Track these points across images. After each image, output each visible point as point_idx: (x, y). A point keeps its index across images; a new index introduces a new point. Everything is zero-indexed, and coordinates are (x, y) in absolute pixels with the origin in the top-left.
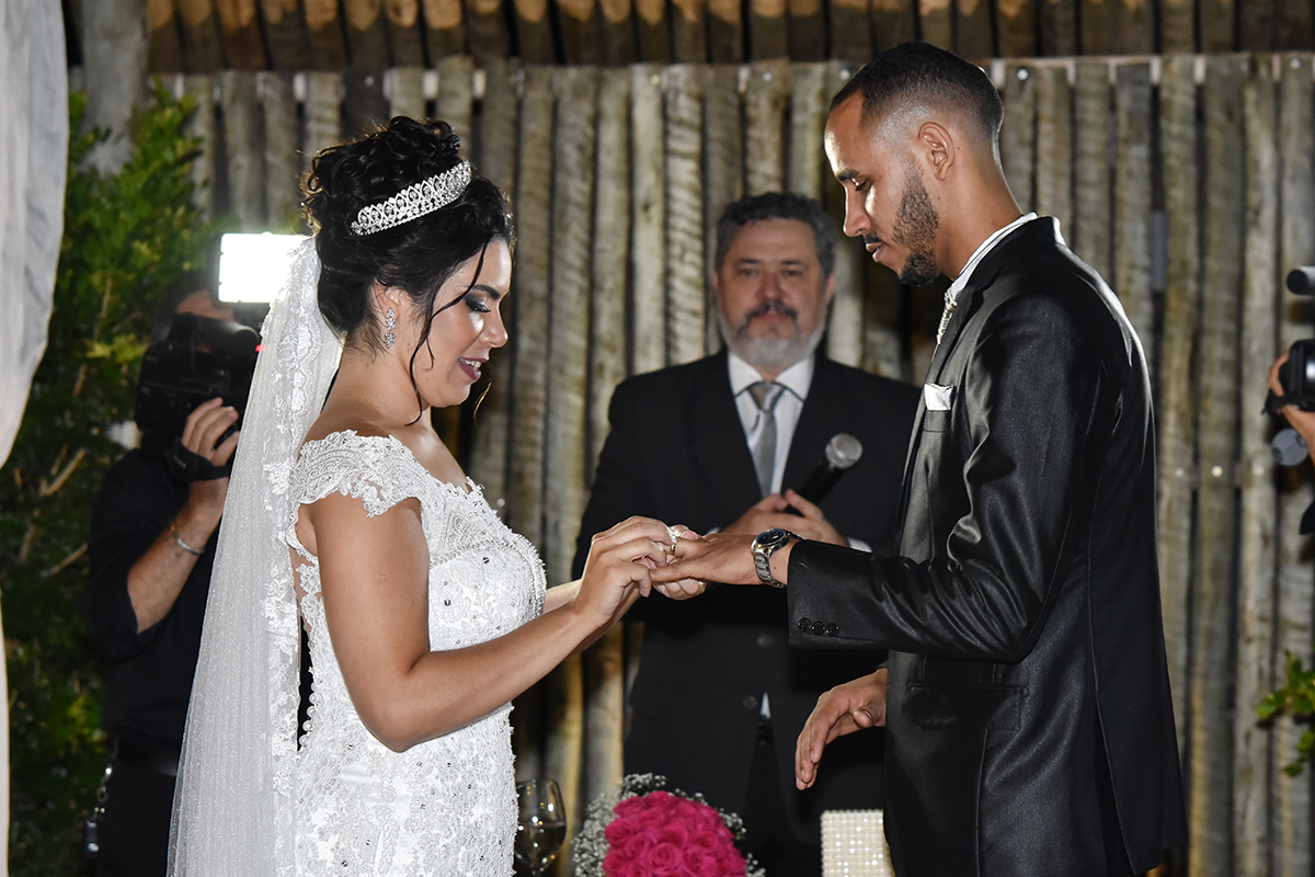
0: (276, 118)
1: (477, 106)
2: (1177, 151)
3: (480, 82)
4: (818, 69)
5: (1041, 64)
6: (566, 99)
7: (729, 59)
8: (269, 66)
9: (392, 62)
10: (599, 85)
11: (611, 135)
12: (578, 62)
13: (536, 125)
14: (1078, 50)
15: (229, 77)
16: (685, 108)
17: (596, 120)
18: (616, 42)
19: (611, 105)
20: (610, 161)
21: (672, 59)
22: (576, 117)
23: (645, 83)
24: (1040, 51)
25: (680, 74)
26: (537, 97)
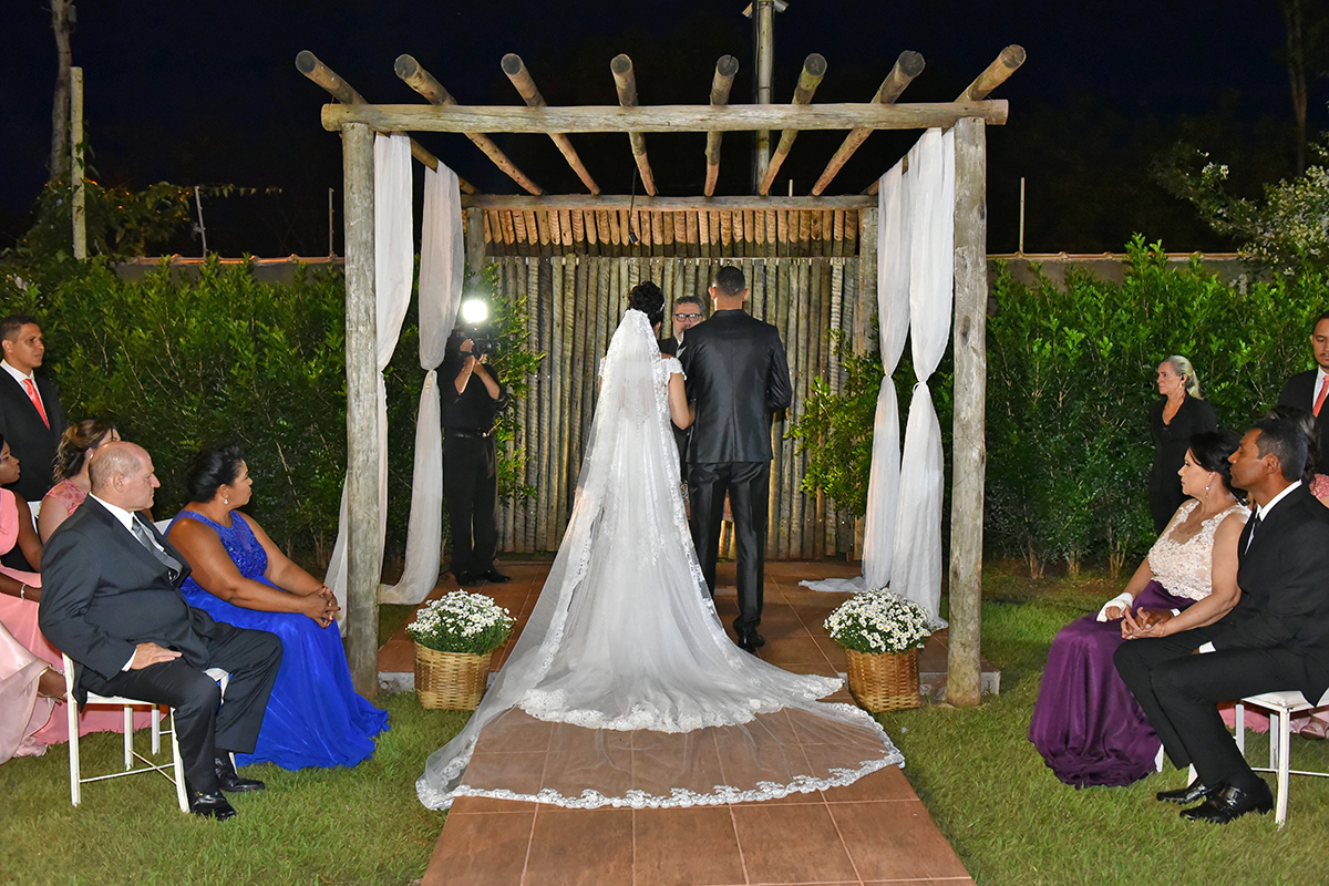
0: (521, 270)
1: (577, 267)
2: (771, 284)
3: (578, 260)
4: (672, 259)
5: (733, 259)
6: (602, 266)
7: (647, 256)
8: (518, 254)
9: (553, 254)
10: (611, 261)
11: (614, 277)
12: (605, 256)
13: (593, 274)
14: (744, 255)
15: (507, 259)
16: (635, 270)
17: (610, 273)
18: (616, 251)
19: (614, 268)
20: (614, 284)
21: (632, 256)
22: (605, 272)
23: (624, 262)
24: (734, 256)
25: (634, 260)
26: (594, 265)
